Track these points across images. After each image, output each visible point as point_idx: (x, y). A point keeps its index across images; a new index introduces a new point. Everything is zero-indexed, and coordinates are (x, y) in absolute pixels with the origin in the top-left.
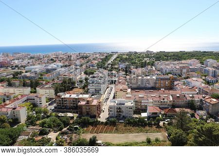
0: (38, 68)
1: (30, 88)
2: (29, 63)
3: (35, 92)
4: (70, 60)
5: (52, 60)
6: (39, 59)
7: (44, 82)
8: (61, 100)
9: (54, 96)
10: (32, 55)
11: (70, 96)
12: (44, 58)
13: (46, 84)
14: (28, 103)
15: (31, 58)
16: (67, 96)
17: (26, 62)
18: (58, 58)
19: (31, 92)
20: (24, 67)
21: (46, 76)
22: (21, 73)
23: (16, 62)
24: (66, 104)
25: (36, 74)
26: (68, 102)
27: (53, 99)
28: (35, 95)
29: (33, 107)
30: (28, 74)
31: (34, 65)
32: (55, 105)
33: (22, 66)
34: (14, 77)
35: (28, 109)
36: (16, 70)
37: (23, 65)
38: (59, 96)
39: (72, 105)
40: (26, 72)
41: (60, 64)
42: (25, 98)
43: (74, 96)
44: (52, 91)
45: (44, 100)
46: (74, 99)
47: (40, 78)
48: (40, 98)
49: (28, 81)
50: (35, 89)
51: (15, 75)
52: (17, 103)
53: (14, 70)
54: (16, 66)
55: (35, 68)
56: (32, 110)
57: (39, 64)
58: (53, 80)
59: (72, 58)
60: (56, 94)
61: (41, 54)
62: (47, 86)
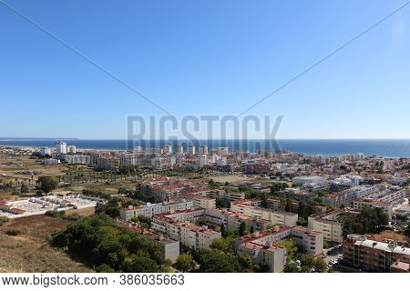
0: (315, 180)
1: (297, 216)
2: (299, 170)
3: (305, 225)
4: (380, 171)
5: (343, 168)
6: (318, 164)
7: (324, 209)
8: (353, 248)
9: (340, 239)
10: (306, 156)
11: (374, 244)
12: (327, 163)
13: (327, 213)
14: (290, 243)
15: (305, 161)
16: (368, 243)
17: (295, 167)
18: (354, 165)
19: (298, 224)
20: (291, 176)
21: (329, 197)
22: (285, 186)
23: (279, 166)
24: (362, 258)
25: (310, 191)
26: (368, 257)
27: (338, 243)
28: (304, 229)
29: (298, 252)
30: (296, 190)
31: (309, 175)
32: (340, 256)
33: (287, 175)
34: (272, 193)
35: (289, 253)
36: (277, 181)
37: (290, 172)
38: (351, 241)
39: (376, 265)
40: (294, 186)
41: (359, 178)
42: (285, 233)
43: (382, 246)
44: (338, 228)
45: (319, 243)
46: (383, 252)
47: (316, 200)
48: (313, 238)
49: (295, 203)
50: (306, 219)
51: (275, 190)
52: (271, 239)
53: (274, 181)
54: (278, 174)
55: (311, 181)
56: (295, 256)
57: (318, 173)
58: (342, 207)
59: (384, 168)
60: (344, 234)
61: (324, 156)
62: (327, 217)
